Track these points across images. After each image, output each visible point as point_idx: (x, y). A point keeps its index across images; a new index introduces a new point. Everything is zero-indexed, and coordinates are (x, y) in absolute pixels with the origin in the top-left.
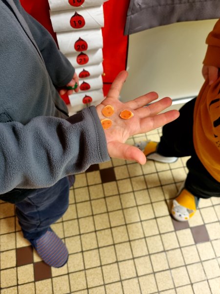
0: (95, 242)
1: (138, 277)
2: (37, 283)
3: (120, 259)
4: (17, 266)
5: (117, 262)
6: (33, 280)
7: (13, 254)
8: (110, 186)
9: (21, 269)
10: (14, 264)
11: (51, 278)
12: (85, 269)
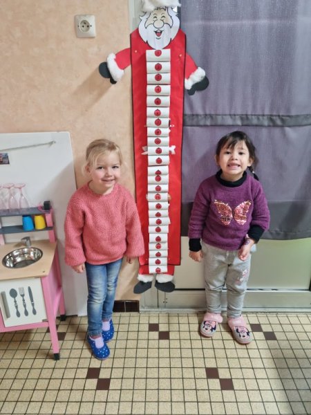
0: (145, 374)
1: (171, 401)
2: (97, 391)
3: (161, 388)
4: (87, 378)
5: (158, 389)
6: (95, 388)
7: (86, 371)
8: (164, 343)
9: (89, 381)
10: (85, 377)
11: (108, 390)
12: (133, 389)
